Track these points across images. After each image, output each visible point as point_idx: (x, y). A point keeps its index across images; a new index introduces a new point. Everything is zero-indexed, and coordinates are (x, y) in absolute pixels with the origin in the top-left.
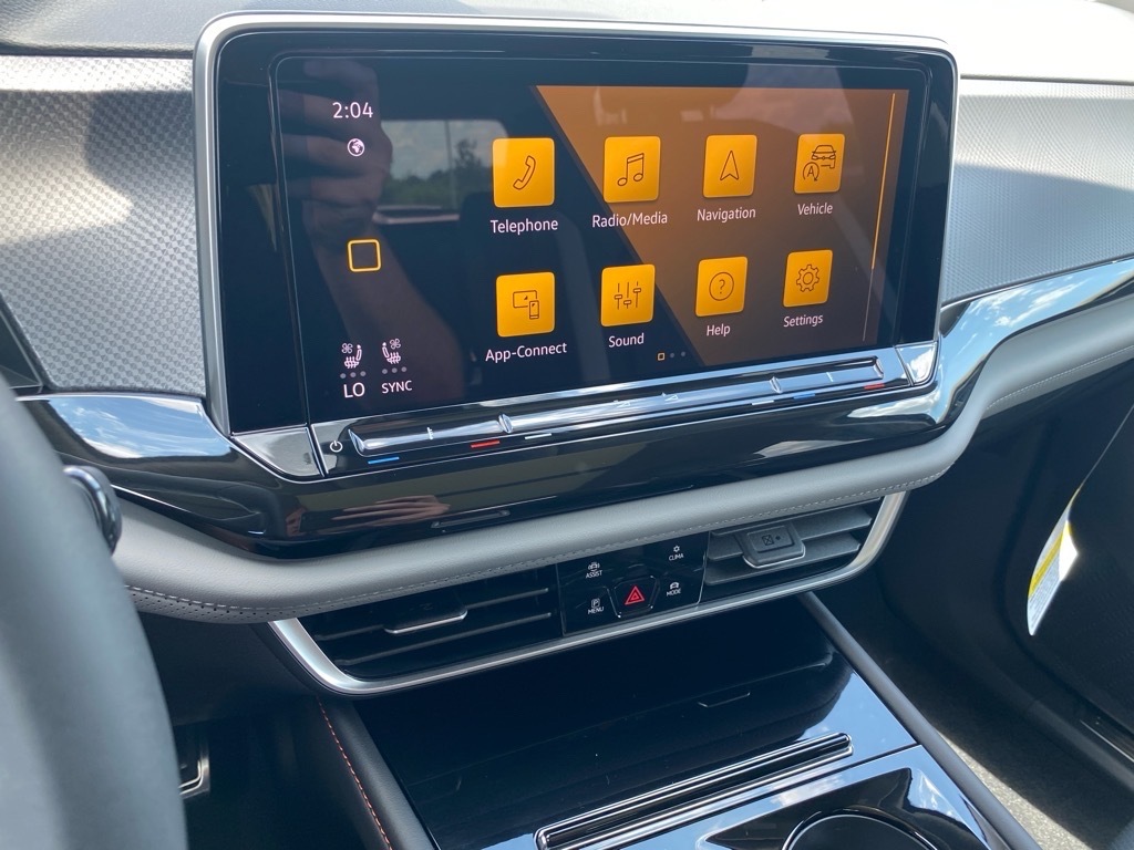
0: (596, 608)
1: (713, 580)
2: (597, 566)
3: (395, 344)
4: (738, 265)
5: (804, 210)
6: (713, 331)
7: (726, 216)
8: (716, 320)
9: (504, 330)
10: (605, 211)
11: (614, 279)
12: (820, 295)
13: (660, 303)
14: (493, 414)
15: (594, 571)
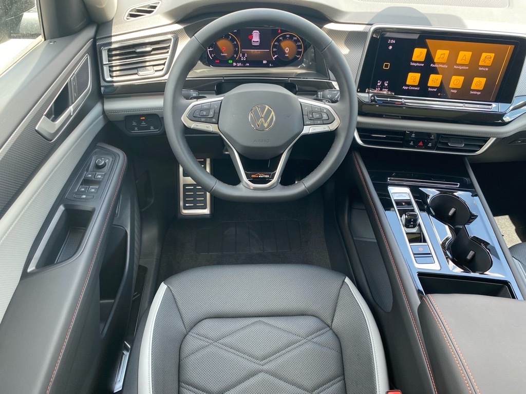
0: (412, 143)
1: (439, 146)
2: (414, 134)
3: (387, 82)
4: (462, 79)
5: (480, 69)
6: (453, 91)
7: (460, 68)
8: (454, 89)
9: (408, 83)
10: (434, 63)
11: (432, 77)
12: (481, 88)
13: (442, 83)
14: (401, 98)
15: (413, 135)
